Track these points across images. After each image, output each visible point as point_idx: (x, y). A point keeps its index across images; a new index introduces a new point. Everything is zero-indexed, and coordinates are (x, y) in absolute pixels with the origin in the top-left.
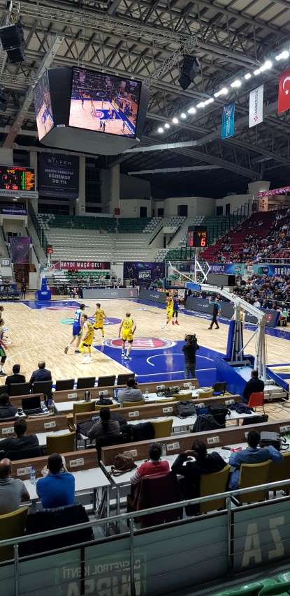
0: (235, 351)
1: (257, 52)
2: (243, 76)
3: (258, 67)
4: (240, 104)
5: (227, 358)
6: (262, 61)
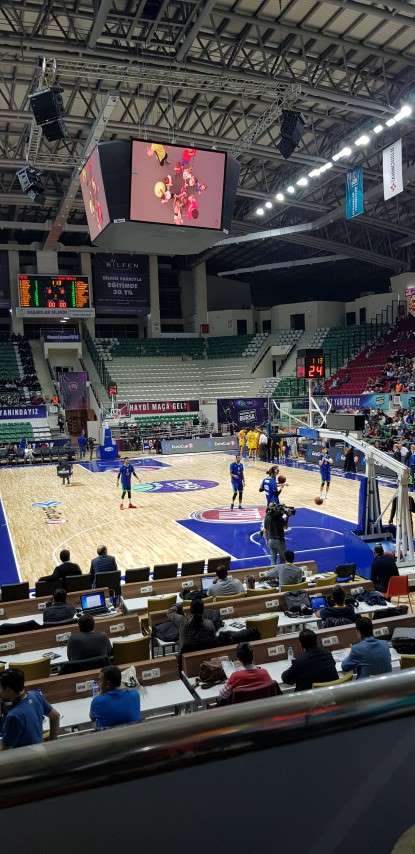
0: (370, 520)
1: (390, 94)
2: (372, 129)
3: (391, 115)
4: (369, 168)
5: (359, 530)
6: (398, 106)
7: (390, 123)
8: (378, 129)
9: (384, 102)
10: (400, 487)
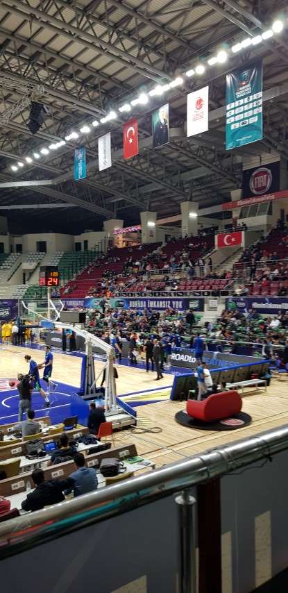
0: (88, 385)
2: (91, 122)
3: (104, 116)
4: (90, 148)
5: (81, 392)
6: (108, 111)
7: (103, 121)
8: (95, 124)
9: (99, 107)
10: (108, 361)
